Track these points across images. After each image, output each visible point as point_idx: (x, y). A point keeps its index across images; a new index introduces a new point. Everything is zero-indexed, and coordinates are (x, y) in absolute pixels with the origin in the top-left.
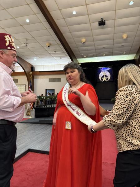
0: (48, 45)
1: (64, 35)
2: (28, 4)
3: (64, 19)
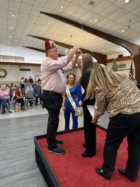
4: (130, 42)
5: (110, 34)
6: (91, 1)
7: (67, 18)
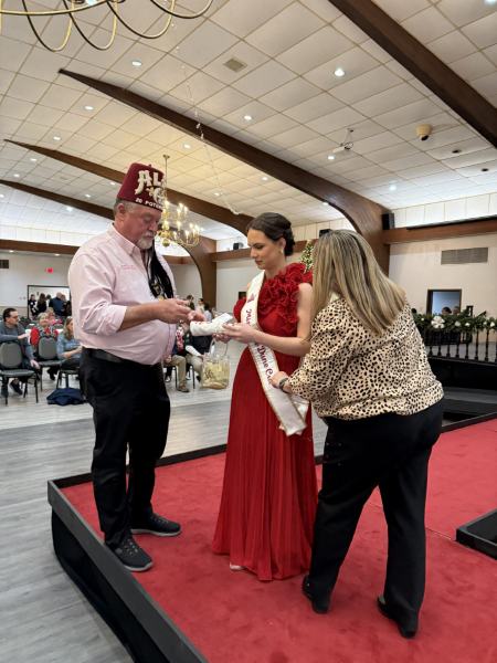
0: (420, 133)
1: (473, 84)
2: (330, 24)
3: (459, 29)
4: (353, 190)
5: (294, 164)
6: (232, 60)
7: (153, 100)
